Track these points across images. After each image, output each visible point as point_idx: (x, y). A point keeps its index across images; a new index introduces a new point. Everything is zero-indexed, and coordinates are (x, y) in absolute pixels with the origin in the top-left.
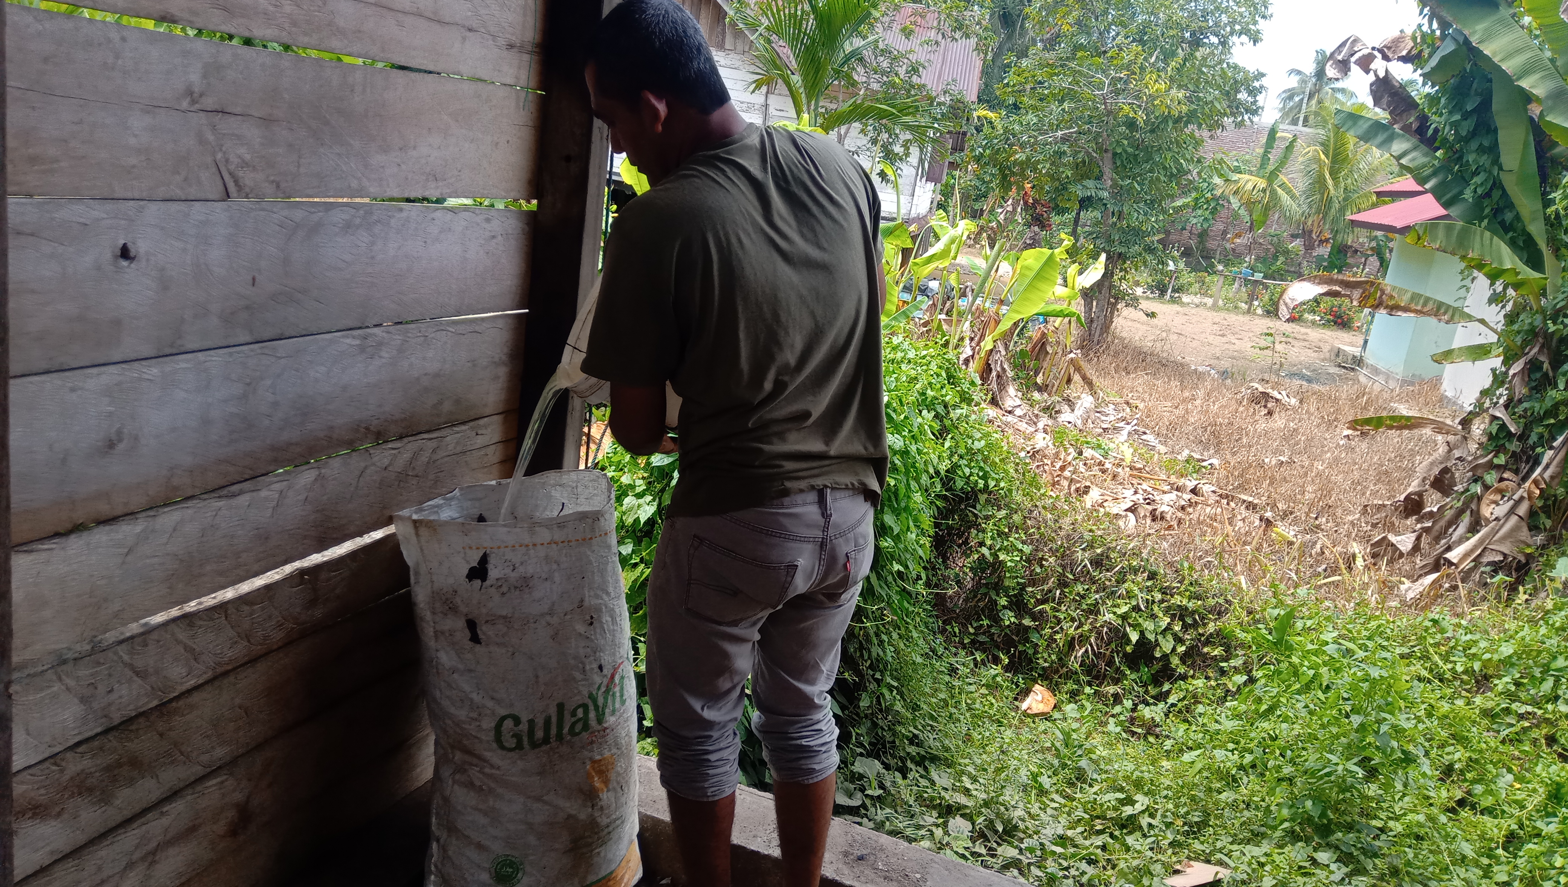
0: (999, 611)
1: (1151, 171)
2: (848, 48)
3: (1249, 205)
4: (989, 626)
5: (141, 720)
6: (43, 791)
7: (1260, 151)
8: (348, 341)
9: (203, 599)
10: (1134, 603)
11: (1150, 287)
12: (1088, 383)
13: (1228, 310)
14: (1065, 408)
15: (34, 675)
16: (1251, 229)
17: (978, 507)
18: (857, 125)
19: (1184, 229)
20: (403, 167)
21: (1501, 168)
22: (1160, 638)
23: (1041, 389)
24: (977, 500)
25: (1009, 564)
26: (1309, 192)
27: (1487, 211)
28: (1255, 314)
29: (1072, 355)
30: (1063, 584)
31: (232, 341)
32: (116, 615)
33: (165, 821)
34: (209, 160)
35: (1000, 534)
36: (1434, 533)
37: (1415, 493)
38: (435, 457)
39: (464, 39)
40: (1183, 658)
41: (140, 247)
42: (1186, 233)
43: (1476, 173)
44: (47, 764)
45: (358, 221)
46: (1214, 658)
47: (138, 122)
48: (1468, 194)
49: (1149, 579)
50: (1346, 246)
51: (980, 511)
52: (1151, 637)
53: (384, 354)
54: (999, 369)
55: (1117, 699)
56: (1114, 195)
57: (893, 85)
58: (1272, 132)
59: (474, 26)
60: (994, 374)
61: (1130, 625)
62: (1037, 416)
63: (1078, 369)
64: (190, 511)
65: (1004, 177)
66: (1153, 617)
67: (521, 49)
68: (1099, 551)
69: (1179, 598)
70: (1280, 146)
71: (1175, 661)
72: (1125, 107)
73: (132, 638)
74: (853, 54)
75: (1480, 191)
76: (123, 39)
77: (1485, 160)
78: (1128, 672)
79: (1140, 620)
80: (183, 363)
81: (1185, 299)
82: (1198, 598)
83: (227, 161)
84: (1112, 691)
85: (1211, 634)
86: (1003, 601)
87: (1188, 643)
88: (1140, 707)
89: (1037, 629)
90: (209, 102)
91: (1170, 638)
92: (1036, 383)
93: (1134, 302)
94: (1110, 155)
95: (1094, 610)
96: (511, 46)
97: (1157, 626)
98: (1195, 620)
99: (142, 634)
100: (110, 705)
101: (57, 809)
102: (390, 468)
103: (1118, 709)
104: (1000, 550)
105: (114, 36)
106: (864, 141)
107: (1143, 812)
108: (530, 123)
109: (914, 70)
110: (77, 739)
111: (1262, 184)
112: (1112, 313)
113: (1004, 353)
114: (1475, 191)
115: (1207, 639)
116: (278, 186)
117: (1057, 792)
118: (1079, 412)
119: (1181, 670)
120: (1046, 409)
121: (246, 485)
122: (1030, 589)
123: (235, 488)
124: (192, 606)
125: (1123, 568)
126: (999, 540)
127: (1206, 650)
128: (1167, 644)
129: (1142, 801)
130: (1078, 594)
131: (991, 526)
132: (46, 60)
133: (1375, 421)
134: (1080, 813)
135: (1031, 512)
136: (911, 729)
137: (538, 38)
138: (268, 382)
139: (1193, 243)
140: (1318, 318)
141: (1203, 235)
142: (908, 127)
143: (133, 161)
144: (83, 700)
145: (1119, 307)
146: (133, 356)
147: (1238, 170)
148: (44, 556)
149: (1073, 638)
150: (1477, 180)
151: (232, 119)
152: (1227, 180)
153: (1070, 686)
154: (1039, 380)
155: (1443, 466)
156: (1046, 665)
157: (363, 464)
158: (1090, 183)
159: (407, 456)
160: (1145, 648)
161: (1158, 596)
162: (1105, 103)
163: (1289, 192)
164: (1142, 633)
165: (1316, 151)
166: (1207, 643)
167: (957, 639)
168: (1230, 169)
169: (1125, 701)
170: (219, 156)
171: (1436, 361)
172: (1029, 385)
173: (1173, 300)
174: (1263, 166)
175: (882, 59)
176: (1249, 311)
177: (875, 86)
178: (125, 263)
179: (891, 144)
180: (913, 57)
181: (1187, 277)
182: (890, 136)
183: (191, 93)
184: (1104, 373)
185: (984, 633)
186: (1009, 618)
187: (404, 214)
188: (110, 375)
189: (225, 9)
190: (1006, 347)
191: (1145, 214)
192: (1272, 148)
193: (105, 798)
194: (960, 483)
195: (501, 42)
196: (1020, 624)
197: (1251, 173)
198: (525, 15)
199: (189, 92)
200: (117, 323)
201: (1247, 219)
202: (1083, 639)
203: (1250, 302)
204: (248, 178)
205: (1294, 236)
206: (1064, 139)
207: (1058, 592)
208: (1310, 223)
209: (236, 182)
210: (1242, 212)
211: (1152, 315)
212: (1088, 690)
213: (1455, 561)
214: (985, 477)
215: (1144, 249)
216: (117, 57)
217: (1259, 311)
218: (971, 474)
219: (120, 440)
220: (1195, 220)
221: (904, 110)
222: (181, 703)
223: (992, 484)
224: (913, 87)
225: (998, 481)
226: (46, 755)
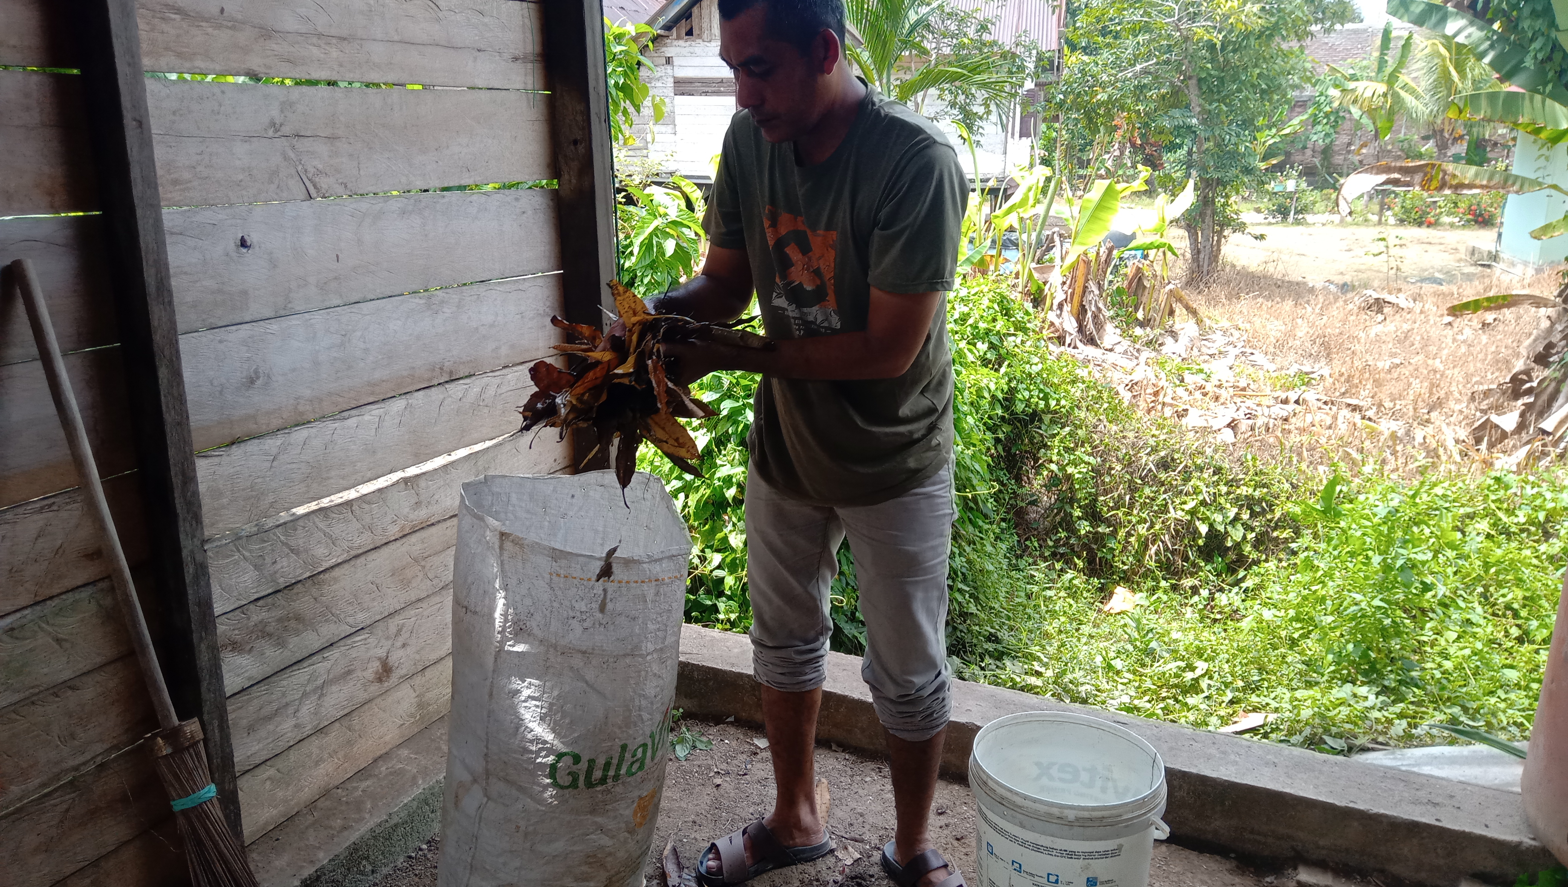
0: (1074, 523)
1: (1239, 90)
2: (913, 17)
3: (1371, 112)
4: (1068, 538)
5: (299, 585)
6: (237, 632)
7: (1376, 54)
8: (417, 300)
9: (333, 497)
10: (1201, 498)
11: (1272, 213)
12: (1193, 312)
13: (1357, 224)
14: (1169, 340)
15: (220, 546)
16: (1376, 136)
17: (1043, 427)
18: (933, 91)
19: (1304, 148)
20: (440, 163)
21: (1558, 30)
22: (1229, 528)
23: (1142, 324)
24: (1041, 420)
25: (1077, 476)
26: (1434, 89)
27: (1551, 75)
28: (1386, 224)
29: (1171, 286)
30: (1133, 489)
31: (328, 304)
32: (272, 505)
33: (327, 664)
34: (293, 171)
35: (1067, 449)
36: (1537, 408)
37: (1521, 373)
38: (499, 391)
39: (475, 58)
40: (1256, 546)
41: (253, 238)
42: (1309, 152)
43: (1532, 40)
44: (237, 612)
45: (410, 208)
46: (1286, 540)
47: (240, 149)
48: (1529, 62)
49: (1214, 473)
50: (1484, 140)
51: (1046, 431)
52: (1221, 528)
53: (445, 310)
54: (1093, 309)
55: (1195, 590)
56: (1203, 122)
57: (963, 46)
58: (1386, 34)
59: (482, 47)
60: (1089, 314)
61: (1199, 519)
62: (1138, 350)
63: (1180, 300)
64: (314, 430)
65: (1090, 120)
66: (1221, 509)
67: (525, 59)
68: (1162, 454)
69: (1245, 488)
70: (1396, 46)
71: (1247, 548)
72: (1200, 30)
73: (285, 523)
74: (918, 23)
75: (1540, 56)
76: (223, 92)
77: (1539, 24)
78: (1203, 564)
79: (1208, 513)
80: (294, 321)
81: (1309, 218)
82: (1264, 486)
83: (306, 171)
84: (1190, 584)
85: (1279, 519)
86: (1077, 513)
87: (1257, 530)
88: (1217, 595)
89: (1114, 534)
90: (286, 130)
91: (1239, 526)
92: (1137, 319)
93: (1241, 227)
94: (1194, 81)
95: (1164, 509)
96: (516, 59)
97: (1225, 517)
98: (1262, 508)
99: (292, 521)
100: (276, 573)
101: (248, 647)
102: (464, 400)
103: (1196, 598)
104: (1067, 464)
105: (217, 90)
106: (941, 105)
107: (1203, 676)
108: (541, 118)
109: (983, 28)
110: (256, 596)
111: (1382, 88)
112: (1219, 241)
113: (1097, 292)
114: (1535, 57)
115: (1276, 524)
116: (346, 187)
117: (1129, 670)
118: (1183, 340)
119: (1254, 555)
120: (1149, 343)
121: (353, 412)
122: (1102, 498)
123: (346, 414)
124: (325, 502)
125: (1186, 466)
126: (1066, 455)
127: (1275, 534)
128: (1237, 533)
129: (1201, 666)
130: (1148, 497)
131: (1056, 443)
132: (174, 113)
133: (1472, 306)
134: (1148, 684)
135: (1096, 427)
136: (989, 629)
137: (538, 49)
138: (359, 334)
139: (1317, 161)
140: (1458, 219)
141: (1327, 152)
142: (983, 85)
143: (241, 177)
144: (256, 567)
145: (1226, 233)
146: (259, 317)
147: (1353, 78)
148: (216, 460)
149: (1147, 539)
150: (1536, 45)
151: (306, 140)
152: (1343, 91)
153: (1150, 583)
154: (1140, 315)
155: (1547, 342)
156: (1126, 567)
157: (441, 397)
158: (1176, 112)
159: (477, 390)
160: (1216, 540)
161: (1224, 489)
162: (1179, 30)
163: (1412, 92)
164: (1211, 526)
165: (1434, 44)
166: (1275, 529)
167: (1038, 553)
168: (1346, 78)
169: (1201, 591)
170: (300, 168)
171: (1535, 238)
172: (1128, 322)
173: (1297, 222)
174: (1380, 69)
175: (949, 22)
176: (1380, 222)
177: (947, 51)
178: (244, 250)
179: (968, 105)
180: (980, 16)
181: (1312, 196)
182: (967, 97)
183: (274, 124)
184: (1213, 302)
185: (1064, 545)
186: (1084, 527)
187: (446, 200)
188: (244, 331)
189: (289, 61)
190: (1100, 287)
191: (1238, 136)
192: (1388, 49)
193: (281, 643)
194: (1020, 407)
195: (506, 56)
196: (1097, 533)
197: (1370, 79)
198: (524, 33)
199: (273, 124)
200: (245, 293)
201: (1371, 127)
202: (1155, 538)
203: (1381, 213)
204: (324, 182)
205: (1426, 138)
206: (1145, 72)
207: (1128, 497)
208: (1439, 121)
209: (315, 186)
210: (1365, 120)
211: (1261, 237)
212: (1163, 583)
213: (1550, 430)
214: (1046, 398)
215: (1241, 171)
216: (220, 105)
217: (1392, 220)
218: (1031, 397)
219: (258, 378)
220: (1317, 138)
221: (975, 70)
222: (327, 576)
223: (1053, 403)
224: (985, 45)
225: (1058, 401)
226: (236, 606)
